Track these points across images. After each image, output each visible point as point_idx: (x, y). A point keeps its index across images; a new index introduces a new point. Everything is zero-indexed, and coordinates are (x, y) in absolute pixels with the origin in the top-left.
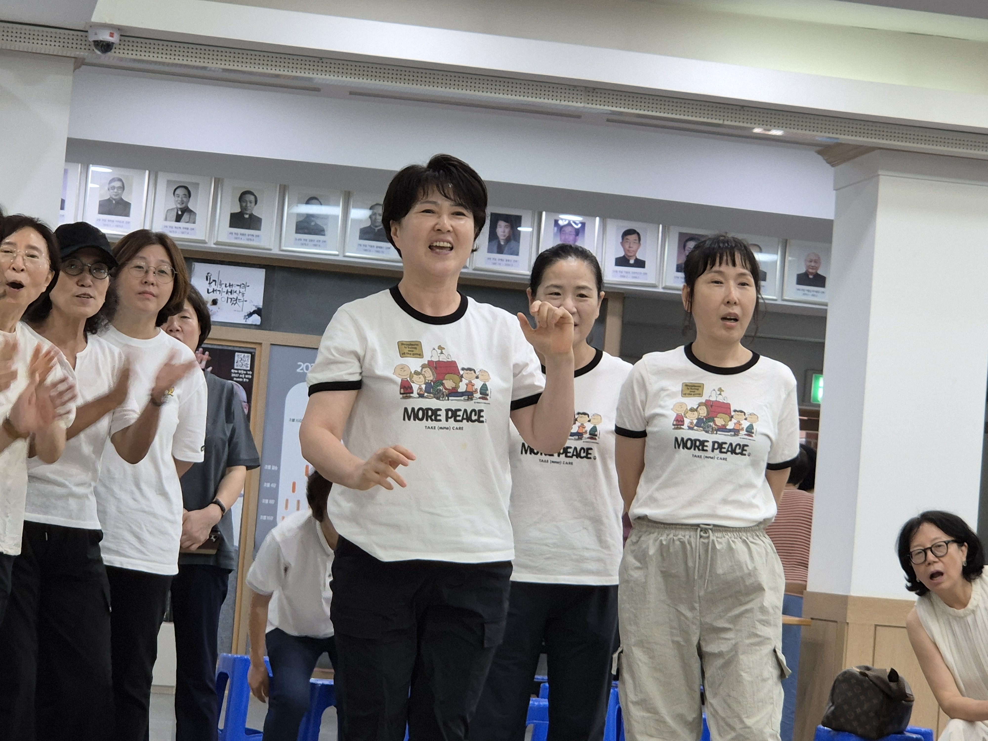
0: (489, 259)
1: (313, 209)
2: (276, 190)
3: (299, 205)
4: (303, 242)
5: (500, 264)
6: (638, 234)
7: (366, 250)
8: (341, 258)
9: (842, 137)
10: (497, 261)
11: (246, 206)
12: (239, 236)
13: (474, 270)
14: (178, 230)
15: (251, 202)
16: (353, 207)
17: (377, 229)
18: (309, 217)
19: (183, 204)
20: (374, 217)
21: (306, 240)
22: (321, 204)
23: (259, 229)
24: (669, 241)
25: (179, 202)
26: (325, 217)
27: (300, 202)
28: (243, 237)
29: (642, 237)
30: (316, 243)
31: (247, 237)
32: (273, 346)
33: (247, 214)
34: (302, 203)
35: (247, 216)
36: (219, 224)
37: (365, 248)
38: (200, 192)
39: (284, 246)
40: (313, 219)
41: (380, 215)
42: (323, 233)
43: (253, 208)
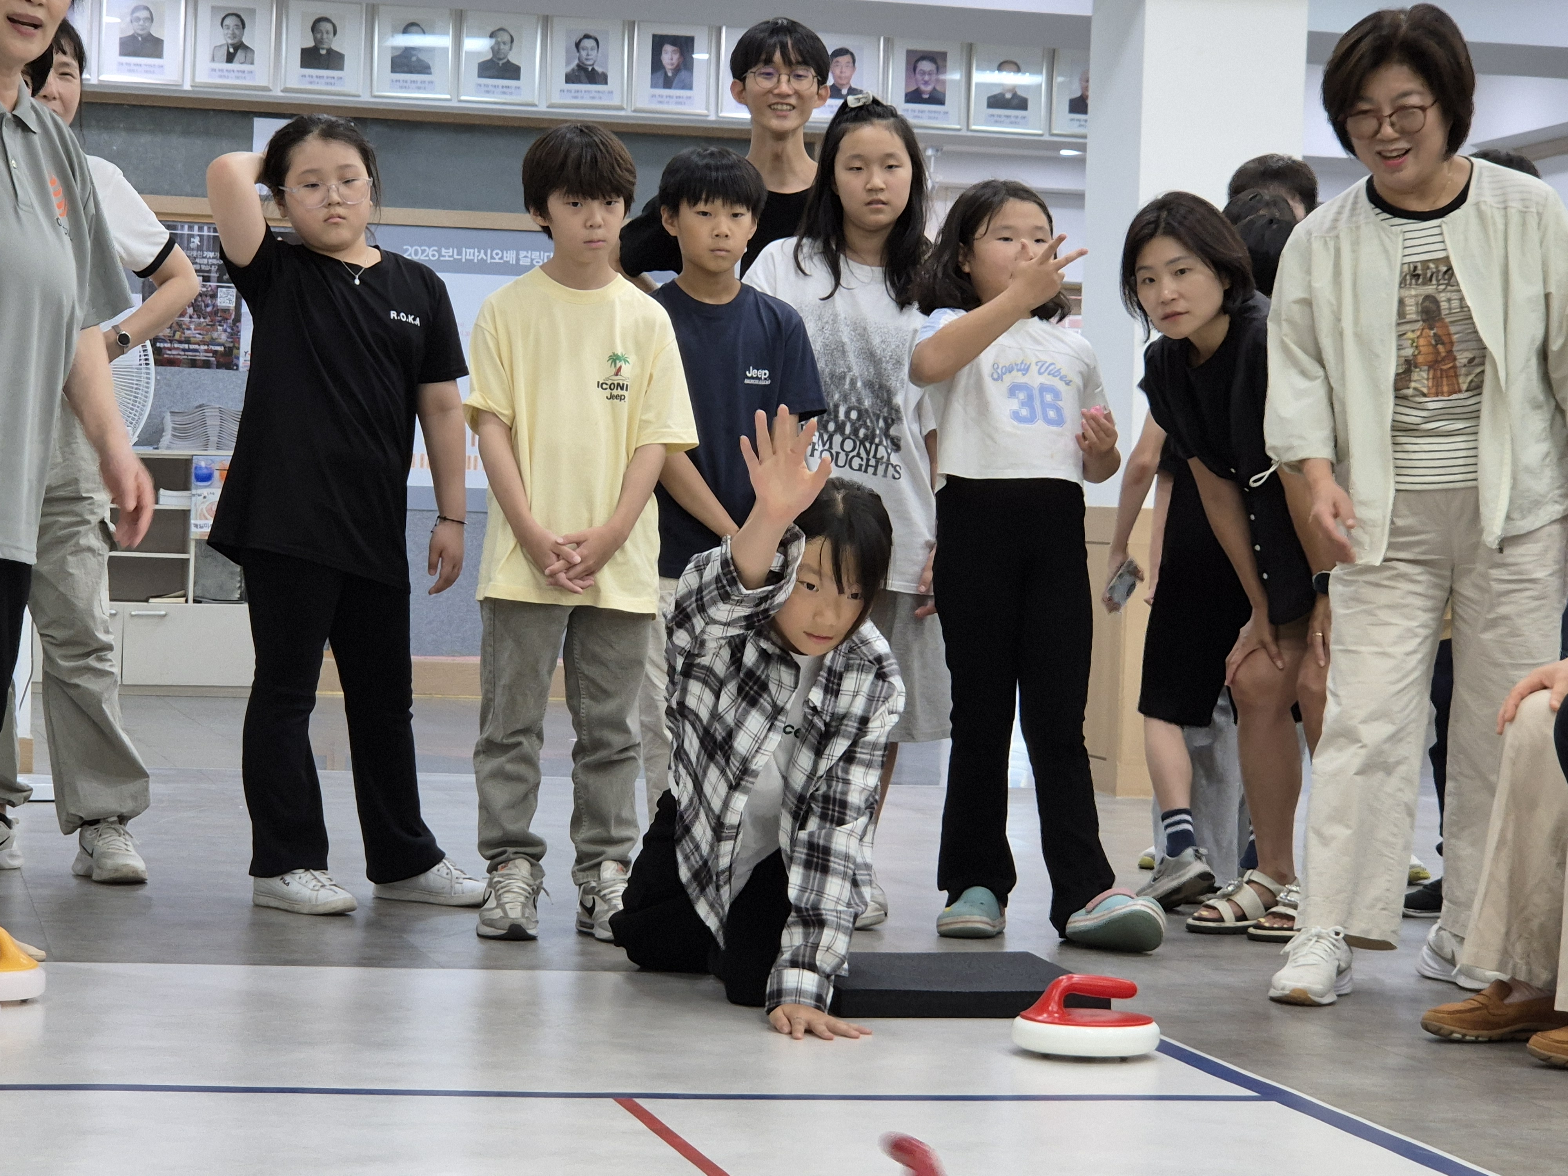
1: (414, 40)
4: (401, 84)
5: (668, 103)
6: (852, 54)
7: (488, 92)
8: (454, 104)
11: (322, 38)
12: (315, 79)
13: (635, 111)
14: (232, 75)
15: (327, 33)
16: (467, 36)
17: (501, 63)
18: (409, 50)
19: (235, 37)
20: (496, 48)
22: (424, 32)
23: (341, 69)
24: (893, 63)
25: (229, 35)
26: (430, 50)
28: (320, 80)
29: (856, 60)
30: (419, 85)
33: (323, 49)
34: (398, 32)
35: (323, 52)
36: (286, 63)
37: (486, 89)
38: (257, 20)
39: (377, 91)
40: (414, 52)
41: (504, 43)
42: (428, 71)
43: (331, 41)
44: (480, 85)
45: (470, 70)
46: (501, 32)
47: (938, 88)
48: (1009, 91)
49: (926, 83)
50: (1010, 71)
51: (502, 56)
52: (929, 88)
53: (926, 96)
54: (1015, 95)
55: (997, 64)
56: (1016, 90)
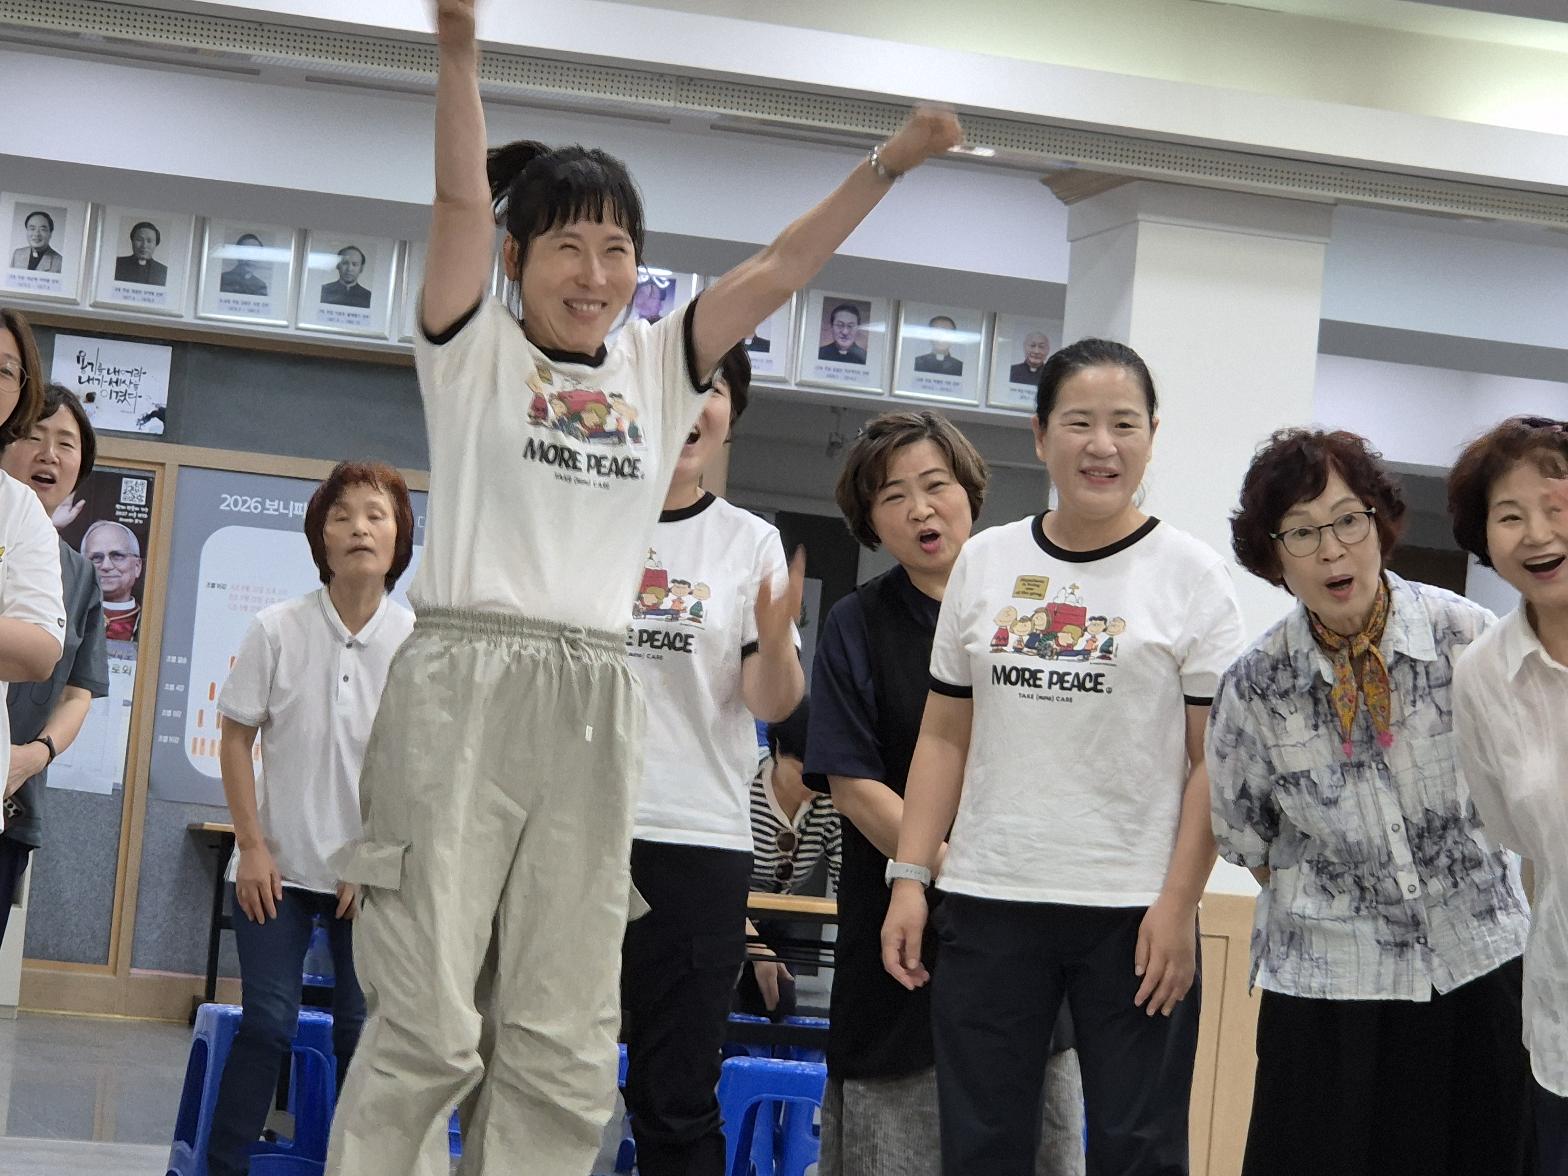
1: (249, 253)
2: (190, 224)
3: (226, 246)
4: (232, 305)
7: (331, 320)
8: (291, 331)
9: (1081, 160)
11: (142, 247)
12: (131, 294)
14: (34, 283)
15: (149, 241)
16: (312, 251)
17: (349, 286)
18: (242, 265)
19: (40, 240)
20: (344, 267)
22: (261, 245)
23: (163, 283)
24: (807, 314)
25: (34, 237)
26: (268, 266)
27: (228, 241)
28: (136, 296)
30: (252, 307)
31: (143, 295)
32: (183, 469)
33: (143, 259)
34: (233, 243)
35: (143, 263)
36: (98, 275)
37: (330, 316)
38: (68, 222)
39: (203, 312)
40: (248, 269)
41: (354, 264)
42: (263, 291)
43: (153, 250)
44: (323, 311)
45: (312, 293)
46: (352, 251)
47: (858, 344)
48: (941, 352)
49: (845, 337)
50: (945, 327)
51: (350, 280)
52: (847, 343)
53: (844, 352)
54: (948, 357)
55: (930, 319)
56: (951, 351)
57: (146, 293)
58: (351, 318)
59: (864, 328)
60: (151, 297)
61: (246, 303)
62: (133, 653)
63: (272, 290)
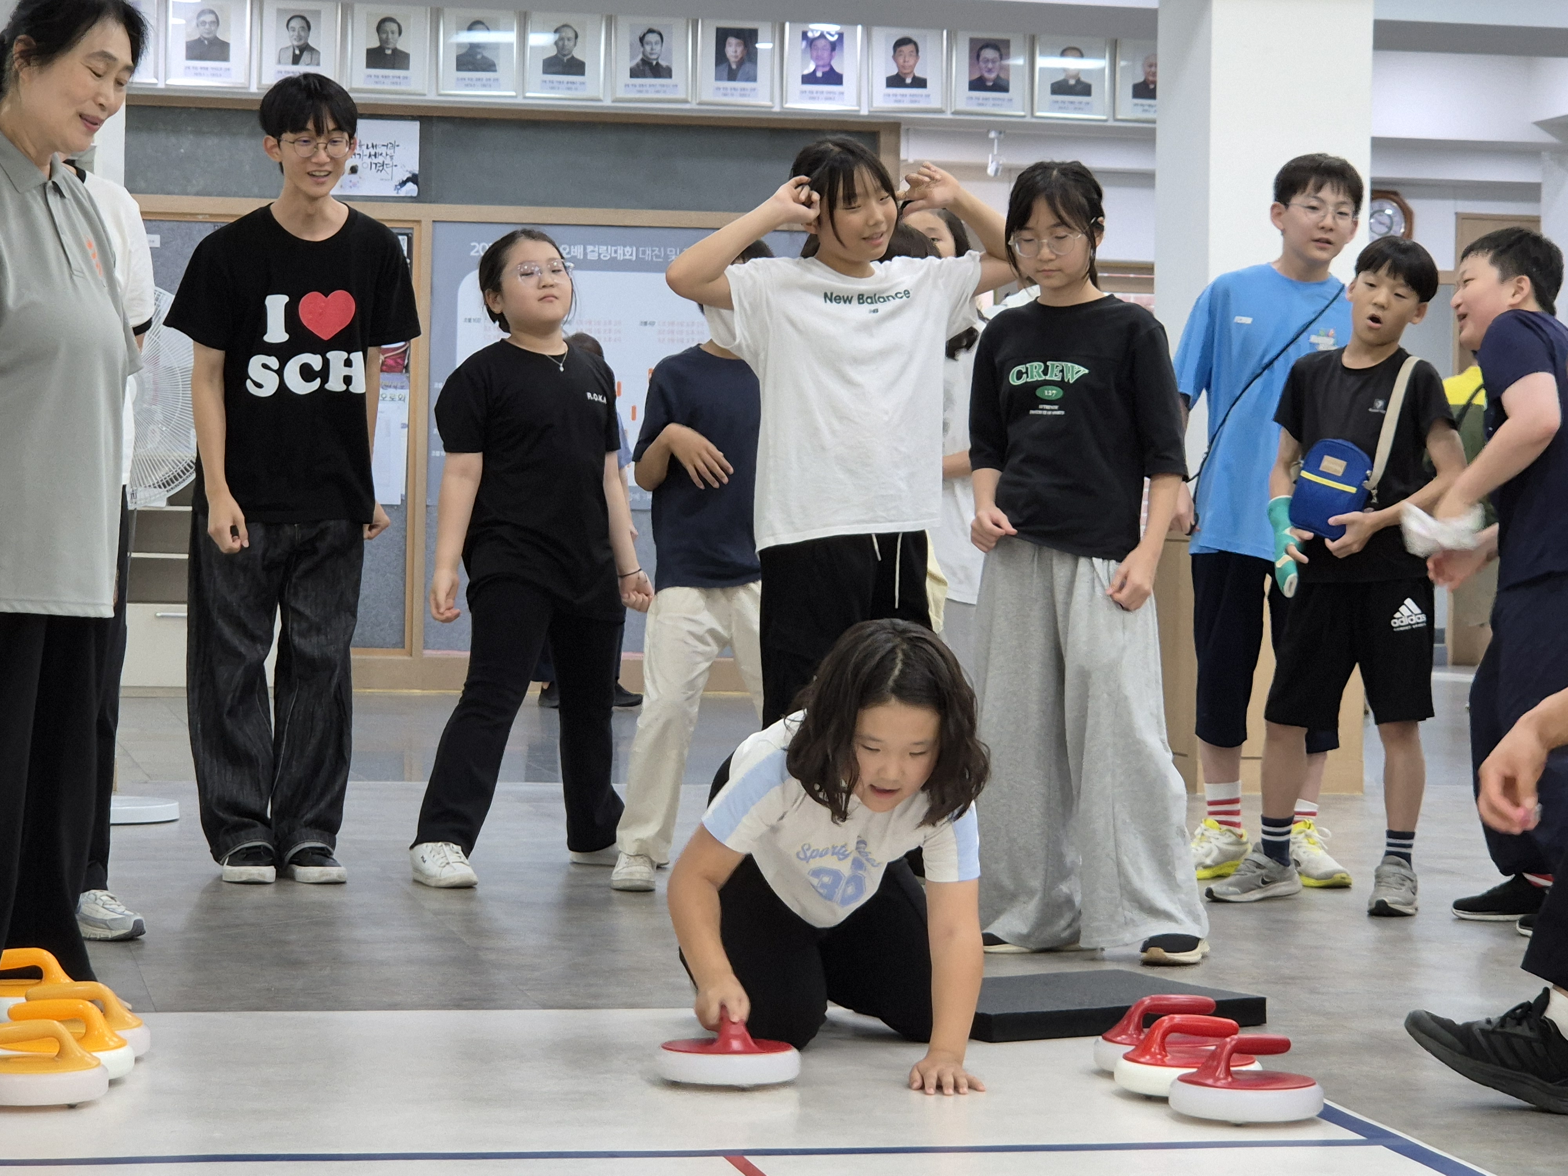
0: (718, 89)
1: (479, 37)
2: (425, 16)
5: (732, 95)
6: (915, 44)
7: (553, 88)
8: (520, 100)
10: (729, 91)
11: (387, 38)
12: (381, 79)
13: (700, 104)
15: (393, 33)
16: (532, 32)
17: (565, 59)
18: (474, 48)
20: (560, 43)
21: (472, 79)
22: (488, 29)
23: (407, 68)
24: (956, 51)
25: (294, 37)
26: (496, 46)
27: (459, 29)
28: (386, 80)
29: (920, 49)
31: (391, 80)
32: (438, 225)
33: (389, 49)
34: (463, 29)
35: (389, 52)
36: (352, 63)
37: (551, 85)
38: (322, 22)
39: (443, 90)
40: (479, 50)
41: (569, 39)
42: (493, 69)
43: (396, 41)
45: (535, 66)
46: (565, 29)
47: (1002, 75)
48: (1073, 77)
49: (990, 71)
50: (1074, 56)
51: (566, 53)
52: (993, 76)
53: (990, 84)
54: (1078, 81)
55: (1060, 50)
56: (1080, 75)
57: (393, 77)
58: (570, 85)
59: (1005, 62)
60: (398, 80)
61: (479, 79)
62: (406, 383)
63: (501, 65)
